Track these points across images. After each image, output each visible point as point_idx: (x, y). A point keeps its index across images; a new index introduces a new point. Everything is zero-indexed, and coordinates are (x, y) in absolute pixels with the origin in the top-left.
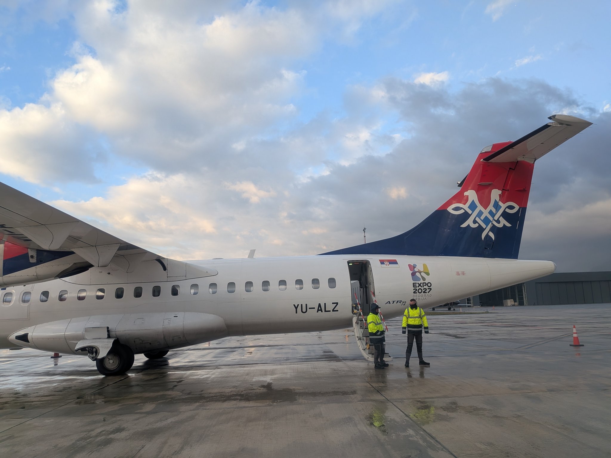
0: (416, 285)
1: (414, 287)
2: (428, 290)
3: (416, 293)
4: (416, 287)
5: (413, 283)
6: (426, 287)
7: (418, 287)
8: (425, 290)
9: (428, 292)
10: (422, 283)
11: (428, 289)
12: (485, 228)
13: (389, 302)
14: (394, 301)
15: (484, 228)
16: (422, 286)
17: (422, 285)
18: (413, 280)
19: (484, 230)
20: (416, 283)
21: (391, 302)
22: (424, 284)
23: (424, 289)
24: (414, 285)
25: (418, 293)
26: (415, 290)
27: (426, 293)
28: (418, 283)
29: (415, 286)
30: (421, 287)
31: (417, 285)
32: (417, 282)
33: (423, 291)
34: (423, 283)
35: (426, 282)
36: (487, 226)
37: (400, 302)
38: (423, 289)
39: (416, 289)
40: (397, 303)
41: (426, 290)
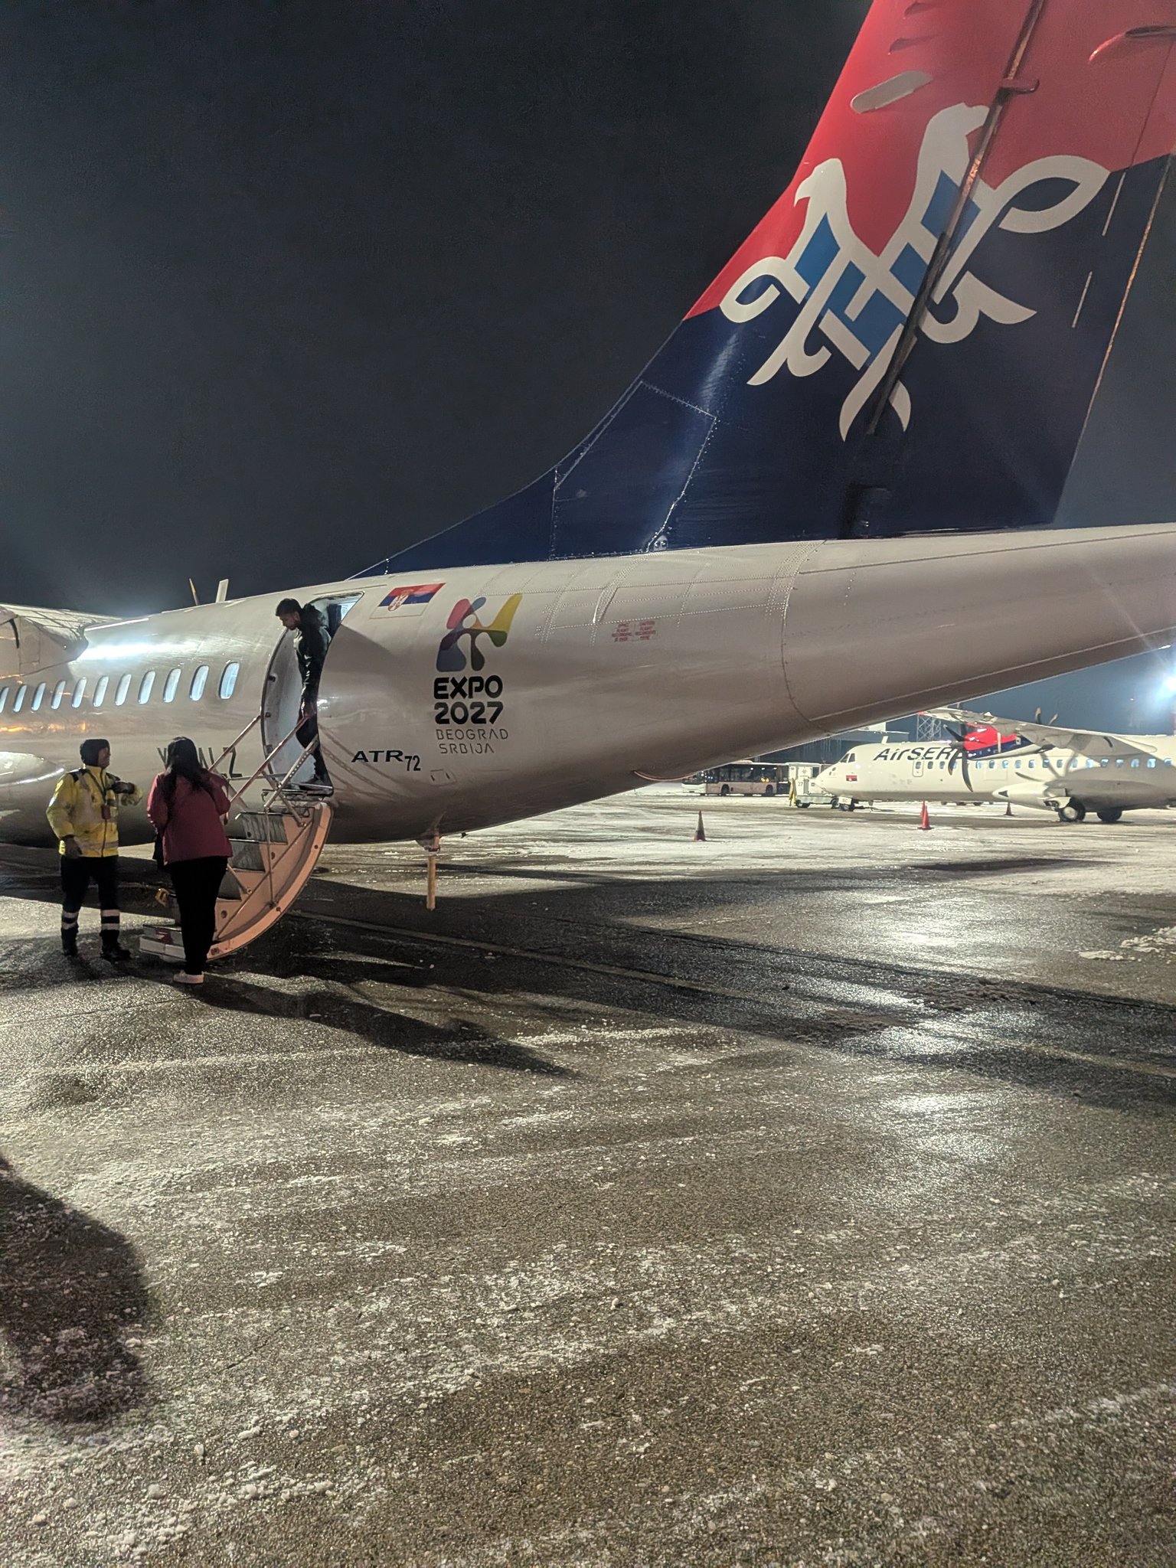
0: (444, 688)
1: (437, 696)
2: (490, 711)
3: (447, 721)
4: (445, 696)
5: (438, 681)
6: (482, 697)
7: (453, 695)
8: (477, 709)
9: (493, 720)
10: (468, 678)
11: (490, 704)
12: (865, 368)
13: (362, 753)
14: (376, 753)
15: (859, 368)
16: (467, 692)
17: (466, 688)
18: (440, 668)
19: (856, 375)
20: (446, 680)
21: (370, 757)
22: (476, 684)
23: (473, 706)
24: (437, 688)
25: (451, 720)
26: (441, 710)
27: (483, 721)
28: (454, 681)
29: (439, 692)
30: (464, 695)
31: (451, 688)
32: (449, 675)
33: (471, 713)
34: (473, 680)
35: (485, 674)
36: (874, 353)
37: (396, 757)
38: (468, 707)
39: (444, 705)
40: (388, 760)
41: (482, 711)
